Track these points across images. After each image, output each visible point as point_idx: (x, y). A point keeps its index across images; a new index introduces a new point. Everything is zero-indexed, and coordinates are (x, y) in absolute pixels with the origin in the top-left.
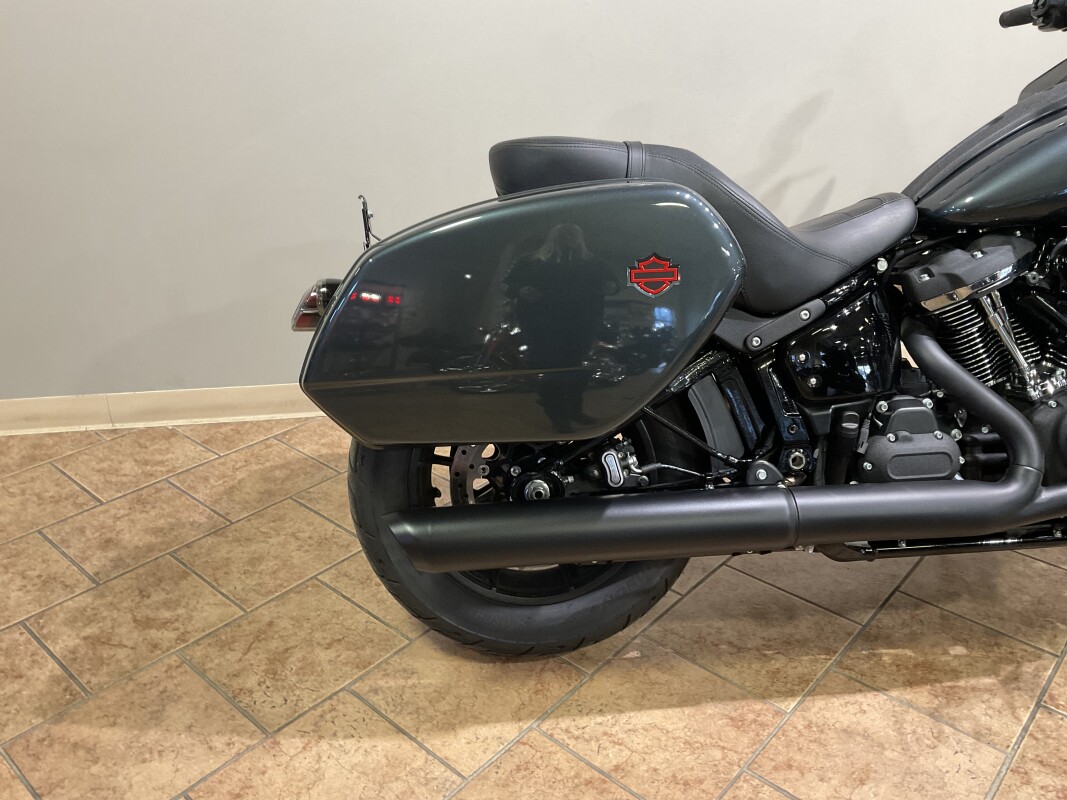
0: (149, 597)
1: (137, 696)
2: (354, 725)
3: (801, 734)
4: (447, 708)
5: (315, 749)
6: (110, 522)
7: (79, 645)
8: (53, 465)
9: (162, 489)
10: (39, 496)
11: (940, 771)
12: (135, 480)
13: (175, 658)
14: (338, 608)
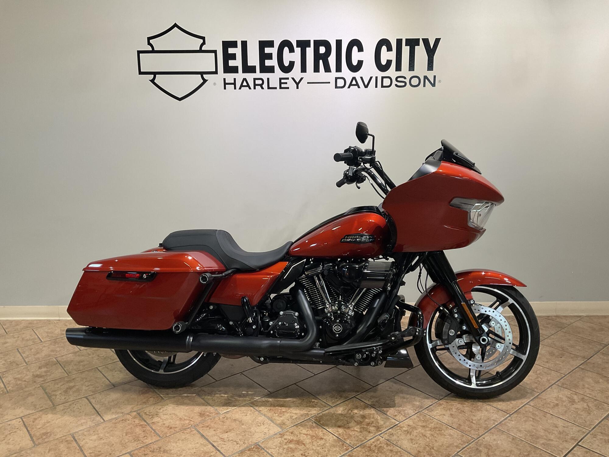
0: (41, 369)
1: (22, 394)
2: (81, 406)
3: (219, 419)
4: (113, 404)
5: (66, 410)
6: (41, 348)
7: (12, 380)
8: (33, 330)
9: (63, 339)
10: (23, 339)
11: (256, 432)
12: (56, 335)
13: (39, 385)
14: (98, 376)
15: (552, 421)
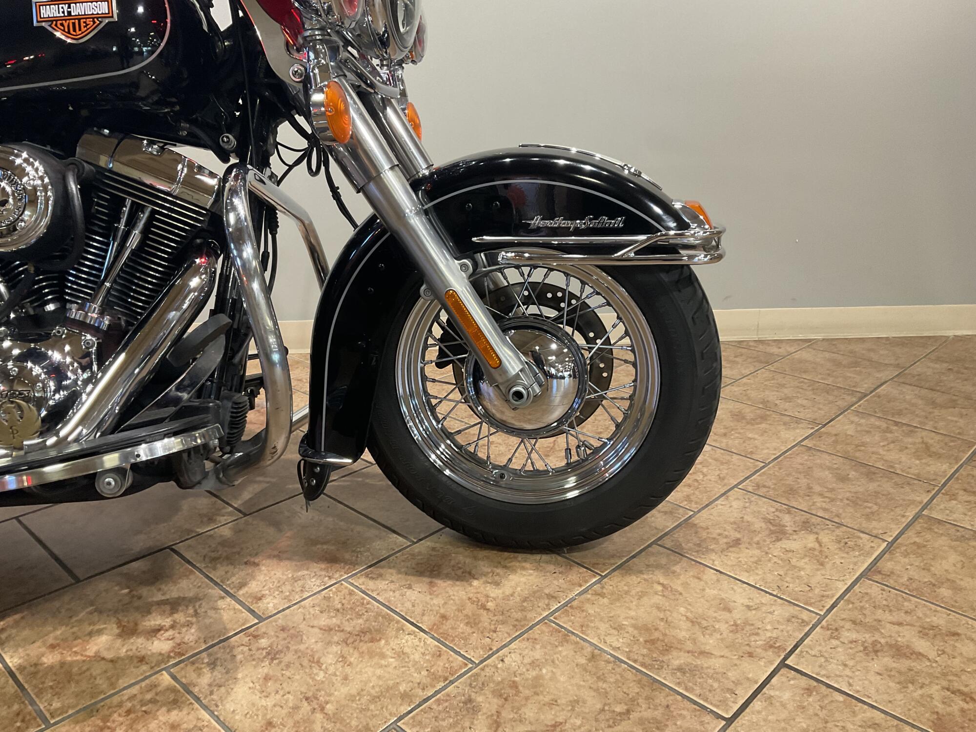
15: (715, 592)
